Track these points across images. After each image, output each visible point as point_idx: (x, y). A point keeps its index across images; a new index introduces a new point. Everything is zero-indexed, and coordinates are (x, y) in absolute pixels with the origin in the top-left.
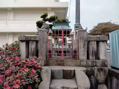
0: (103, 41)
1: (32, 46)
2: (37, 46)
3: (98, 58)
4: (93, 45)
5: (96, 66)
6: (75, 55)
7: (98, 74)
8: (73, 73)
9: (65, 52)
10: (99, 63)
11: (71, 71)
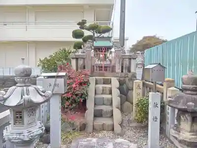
0: (134, 59)
1: (81, 62)
2: (84, 62)
3: (129, 71)
4: (126, 62)
5: (128, 77)
6: (113, 68)
7: (129, 83)
8: (110, 80)
9: (105, 67)
10: (130, 75)
11: (108, 79)
